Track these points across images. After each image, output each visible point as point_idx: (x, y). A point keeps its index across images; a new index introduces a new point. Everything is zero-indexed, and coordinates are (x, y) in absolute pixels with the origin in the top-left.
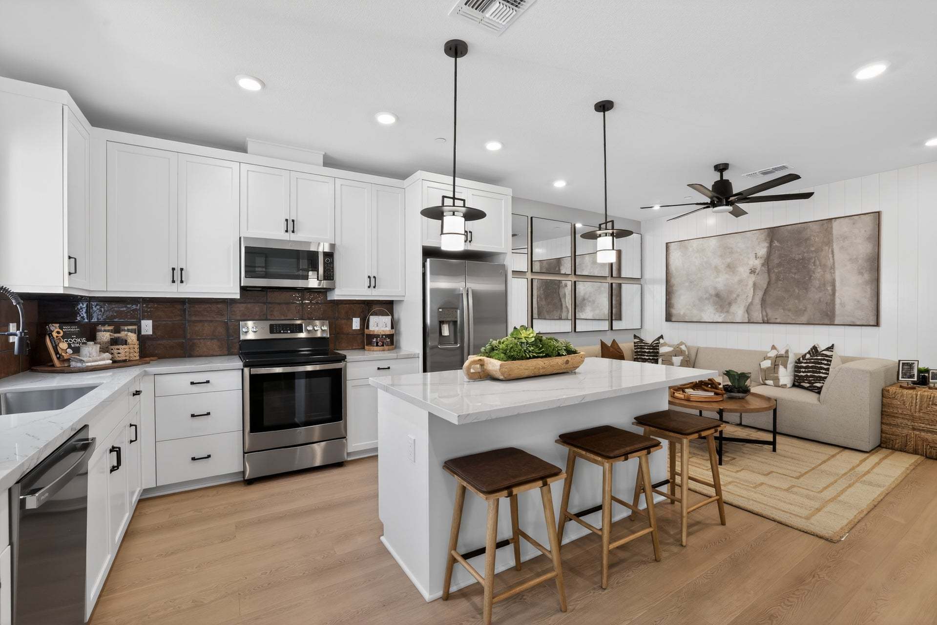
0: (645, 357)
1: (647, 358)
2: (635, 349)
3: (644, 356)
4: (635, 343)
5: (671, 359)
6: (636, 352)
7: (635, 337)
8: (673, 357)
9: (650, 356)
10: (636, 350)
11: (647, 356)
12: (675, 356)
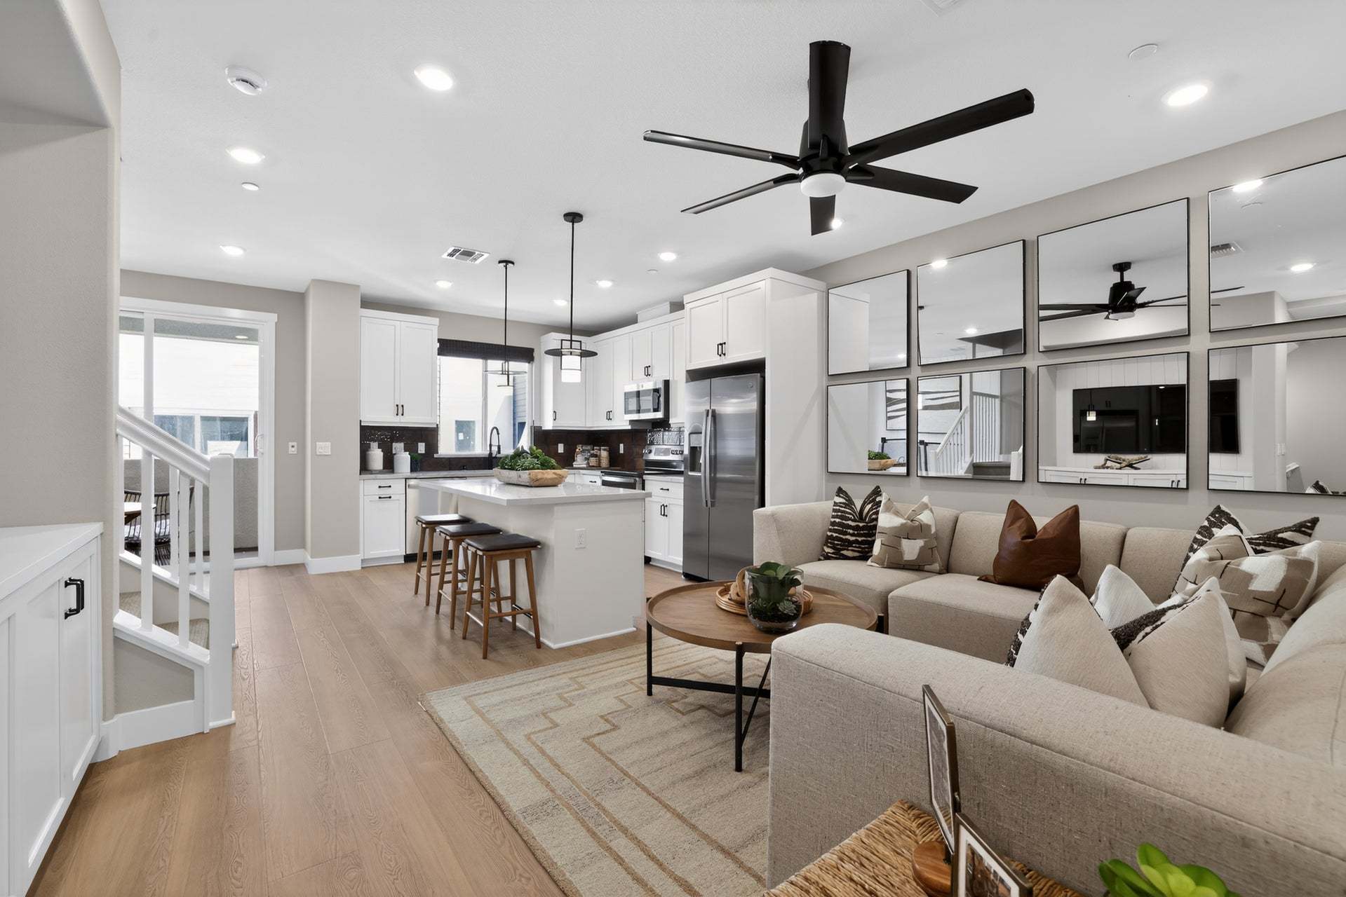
0: (848, 537)
1: (853, 538)
2: (833, 517)
3: (846, 533)
4: (836, 504)
5: (900, 544)
6: (833, 524)
7: (840, 492)
8: (903, 540)
9: (859, 535)
10: (833, 520)
11: (852, 535)
12: (908, 538)
